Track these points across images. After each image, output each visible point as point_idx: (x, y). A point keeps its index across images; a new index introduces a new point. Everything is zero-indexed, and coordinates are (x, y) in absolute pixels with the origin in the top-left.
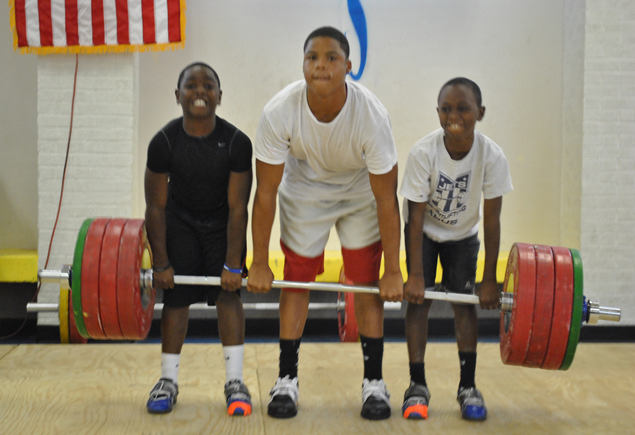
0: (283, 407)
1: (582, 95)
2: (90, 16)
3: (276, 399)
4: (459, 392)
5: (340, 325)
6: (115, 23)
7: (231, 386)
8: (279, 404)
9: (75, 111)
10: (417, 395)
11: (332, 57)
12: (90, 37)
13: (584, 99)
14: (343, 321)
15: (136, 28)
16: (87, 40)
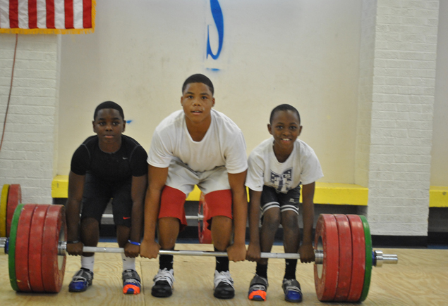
0: (162, 290)
1: (372, 75)
2: (27, 7)
3: (158, 283)
4: (284, 281)
5: (199, 231)
6: (45, 13)
7: (126, 274)
8: (159, 287)
9: (15, 75)
10: (259, 284)
11: (204, 97)
12: (27, 22)
13: (374, 77)
14: (202, 228)
15: (60, 17)
16: (24, 24)
